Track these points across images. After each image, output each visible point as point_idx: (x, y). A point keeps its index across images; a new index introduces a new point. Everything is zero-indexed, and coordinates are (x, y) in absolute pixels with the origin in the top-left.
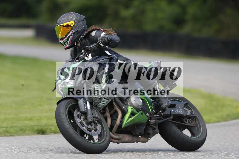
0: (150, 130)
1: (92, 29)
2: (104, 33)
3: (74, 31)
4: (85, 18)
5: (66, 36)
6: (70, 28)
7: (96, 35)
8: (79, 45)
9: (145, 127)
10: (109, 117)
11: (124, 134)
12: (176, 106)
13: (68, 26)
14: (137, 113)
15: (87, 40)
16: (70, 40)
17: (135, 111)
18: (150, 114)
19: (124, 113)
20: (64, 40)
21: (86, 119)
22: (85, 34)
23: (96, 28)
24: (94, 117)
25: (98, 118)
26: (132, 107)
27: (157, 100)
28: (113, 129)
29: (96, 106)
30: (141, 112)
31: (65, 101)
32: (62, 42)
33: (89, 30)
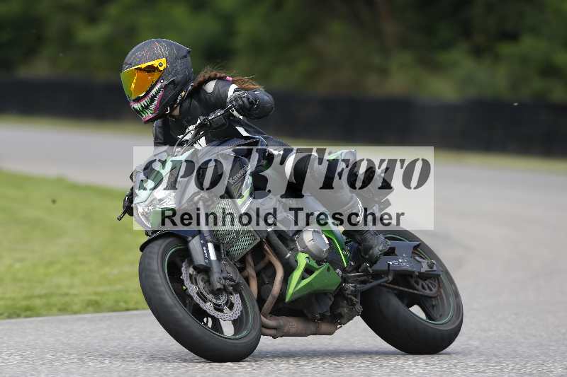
0: (343, 307)
1: (207, 76)
2: (233, 87)
3: (166, 83)
4: (189, 52)
5: (148, 92)
6: (156, 75)
7: (217, 91)
8: (176, 112)
9: (333, 299)
10: (253, 277)
11: (287, 316)
12: (396, 252)
13: (151, 69)
14: (317, 269)
15: (195, 103)
16: (156, 102)
17: (313, 263)
18: (344, 270)
19: (289, 268)
20: (144, 102)
21: (208, 282)
22: (190, 88)
23: (216, 75)
24: (225, 279)
25: (234, 281)
26: (307, 255)
27: (358, 237)
28: (265, 305)
29: (228, 253)
30: (326, 265)
31: (159, 242)
32: (137, 106)
33: (200, 79)
